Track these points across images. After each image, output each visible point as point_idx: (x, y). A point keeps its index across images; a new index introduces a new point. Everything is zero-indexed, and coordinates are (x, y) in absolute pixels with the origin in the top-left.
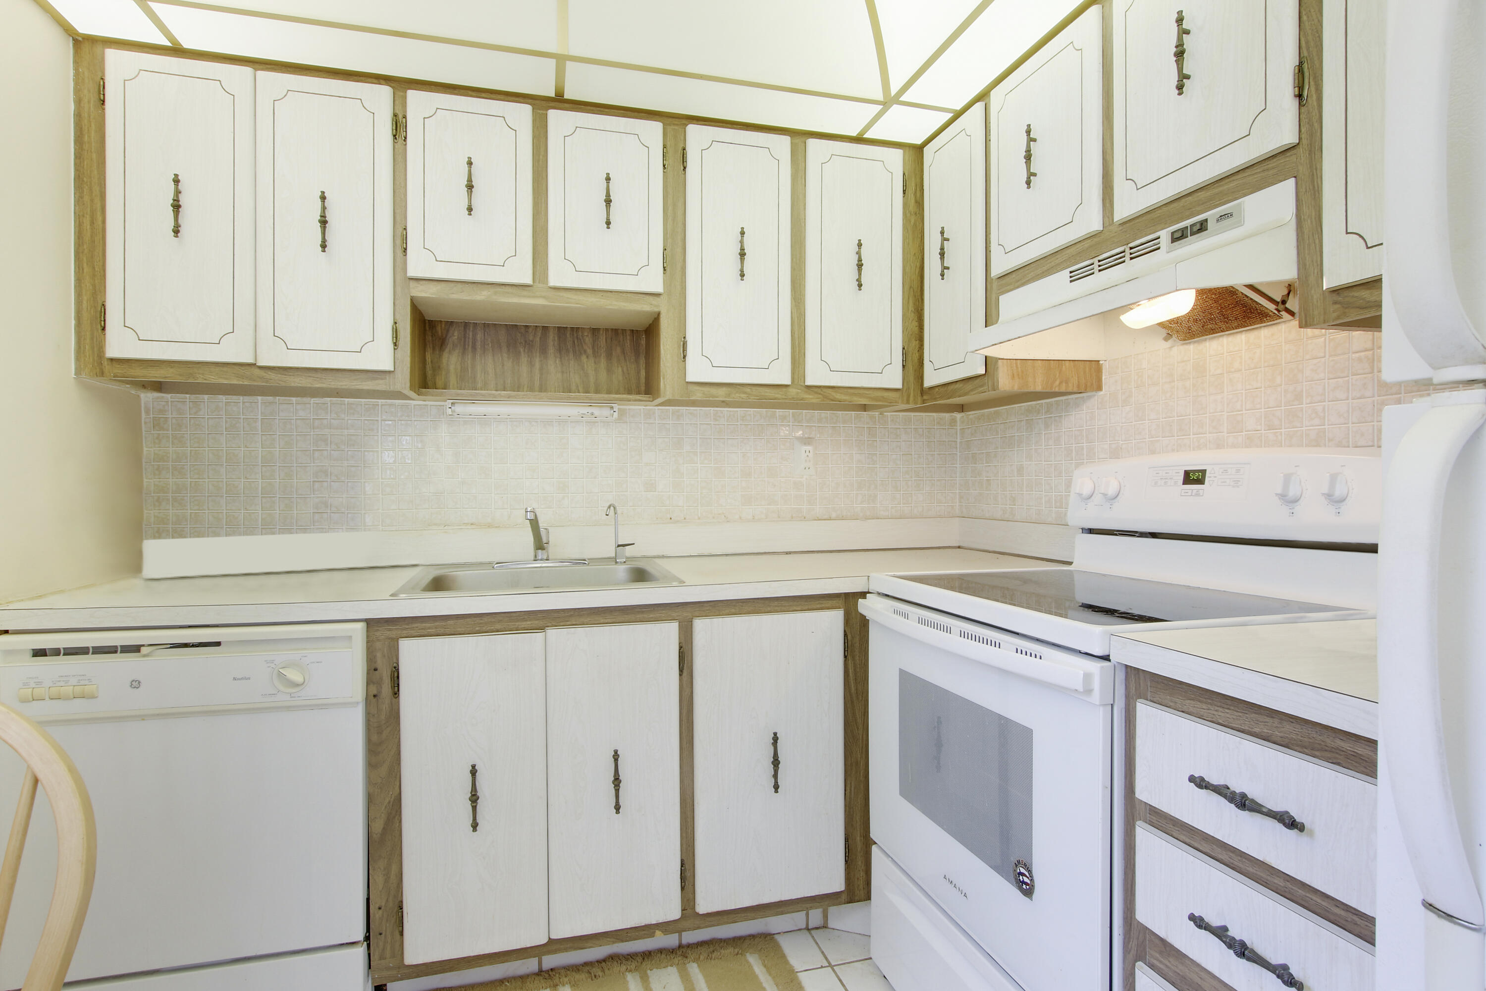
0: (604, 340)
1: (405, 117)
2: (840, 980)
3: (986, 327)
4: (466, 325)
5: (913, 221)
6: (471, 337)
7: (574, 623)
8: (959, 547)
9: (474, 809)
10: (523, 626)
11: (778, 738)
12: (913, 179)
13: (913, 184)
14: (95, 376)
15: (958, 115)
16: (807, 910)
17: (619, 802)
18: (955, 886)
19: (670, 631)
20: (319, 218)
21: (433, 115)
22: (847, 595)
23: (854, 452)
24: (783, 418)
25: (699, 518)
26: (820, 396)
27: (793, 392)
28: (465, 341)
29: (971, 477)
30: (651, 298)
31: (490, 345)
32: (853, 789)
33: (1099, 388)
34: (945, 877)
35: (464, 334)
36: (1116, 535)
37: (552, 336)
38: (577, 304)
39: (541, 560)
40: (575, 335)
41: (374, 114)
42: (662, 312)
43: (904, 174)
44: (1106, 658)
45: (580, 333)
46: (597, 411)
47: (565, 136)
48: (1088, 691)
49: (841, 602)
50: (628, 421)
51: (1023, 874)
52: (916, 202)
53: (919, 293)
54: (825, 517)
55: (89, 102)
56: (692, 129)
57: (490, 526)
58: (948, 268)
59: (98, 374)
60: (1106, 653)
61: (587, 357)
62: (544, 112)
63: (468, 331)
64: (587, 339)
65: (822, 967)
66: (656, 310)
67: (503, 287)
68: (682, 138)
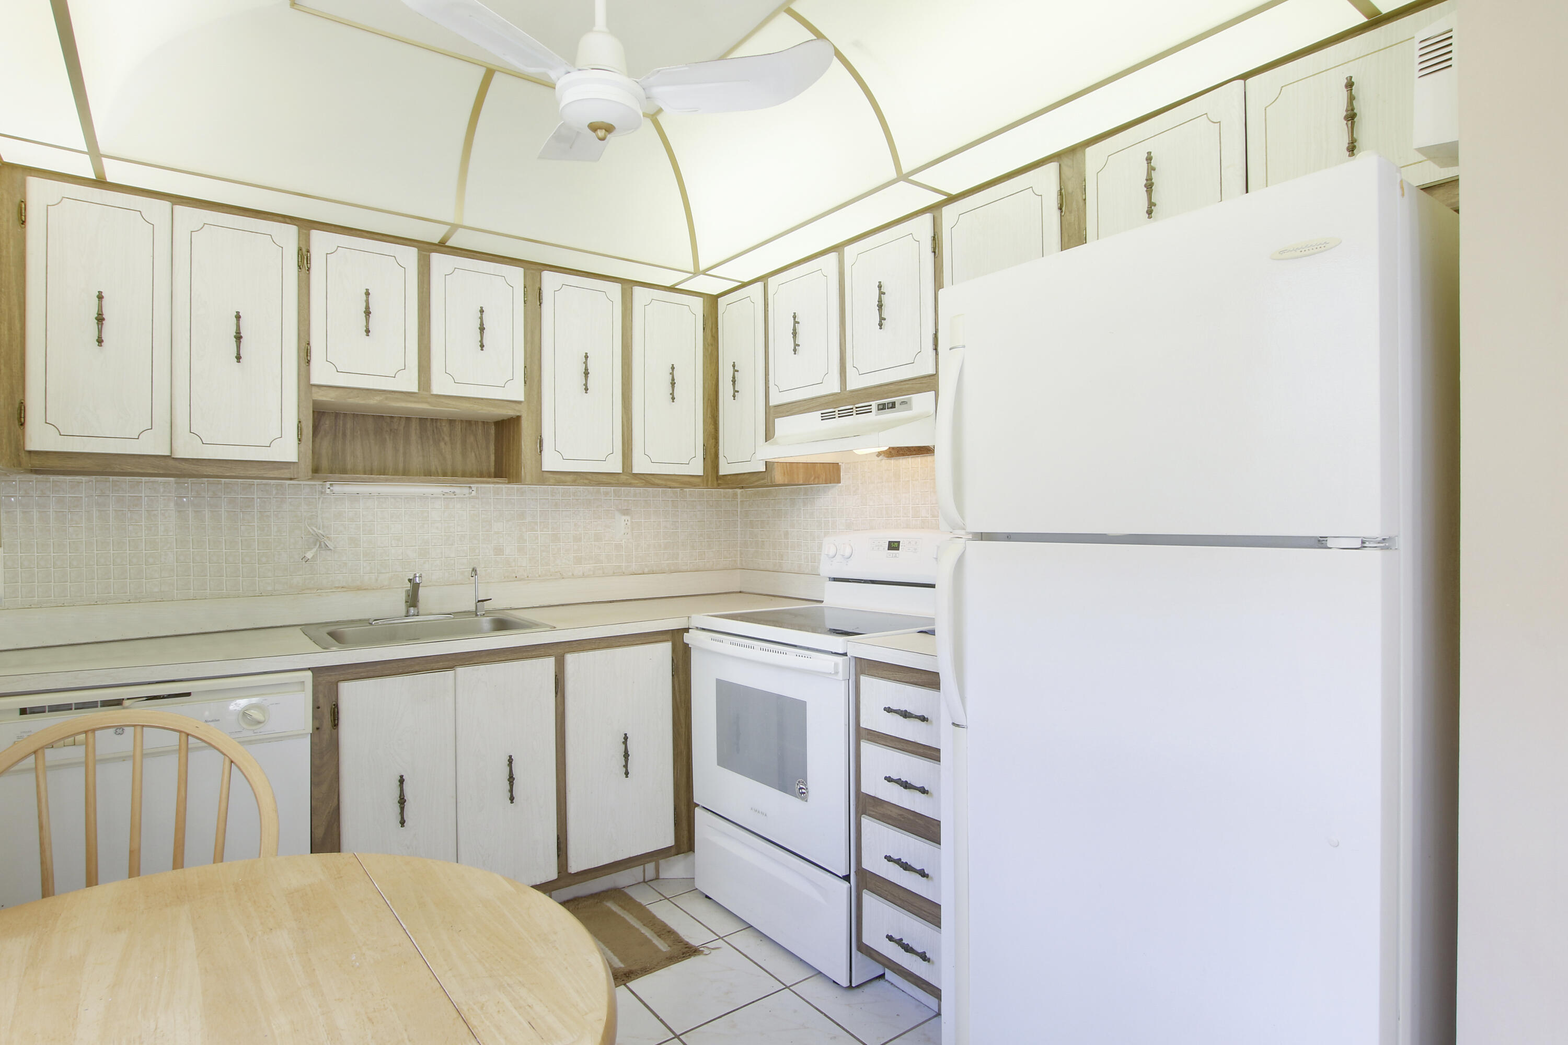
0: (460, 430)
1: (308, 251)
2: (675, 905)
3: (766, 442)
4: (337, 415)
5: (710, 350)
6: (341, 425)
7: (476, 662)
8: (740, 592)
9: (402, 809)
10: (436, 667)
11: (627, 738)
12: (710, 319)
13: (710, 323)
14: (13, 467)
15: (744, 285)
16: (644, 864)
17: (513, 795)
18: (759, 812)
19: (549, 663)
20: (235, 334)
21: (334, 252)
22: (673, 632)
23: (661, 520)
24: (606, 494)
25: (539, 576)
26: (644, 481)
27: (624, 478)
28: (336, 429)
29: (750, 538)
30: (514, 405)
31: (359, 433)
32: (679, 772)
33: (839, 482)
34: (752, 809)
35: (335, 423)
36: (850, 582)
37: (414, 425)
38: (455, 408)
39: (413, 615)
40: (434, 425)
41: (282, 248)
42: (523, 415)
43: (704, 315)
44: (845, 654)
45: (439, 424)
46: (457, 490)
47: (446, 275)
48: (837, 673)
49: (669, 636)
50: (480, 497)
51: (802, 788)
52: (712, 336)
53: (715, 404)
54: (639, 572)
55: (8, 221)
56: (546, 275)
57: (359, 589)
58: (738, 392)
59: (15, 465)
60: (845, 652)
61: (445, 444)
62: (428, 254)
63: (338, 420)
64: (445, 429)
65: (660, 900)
66: (519, 414)
67: (393, 393)
68: (538, 279)
